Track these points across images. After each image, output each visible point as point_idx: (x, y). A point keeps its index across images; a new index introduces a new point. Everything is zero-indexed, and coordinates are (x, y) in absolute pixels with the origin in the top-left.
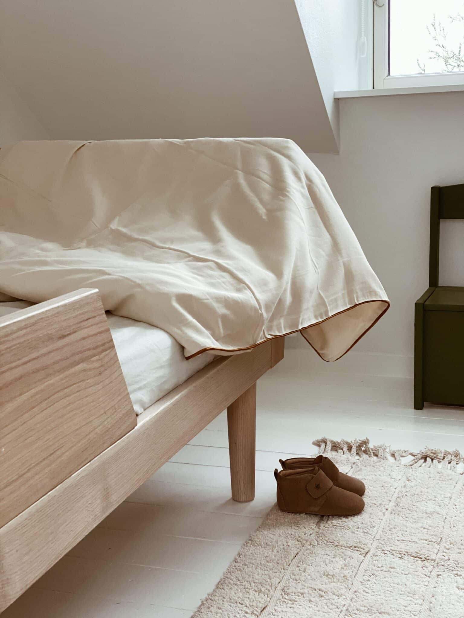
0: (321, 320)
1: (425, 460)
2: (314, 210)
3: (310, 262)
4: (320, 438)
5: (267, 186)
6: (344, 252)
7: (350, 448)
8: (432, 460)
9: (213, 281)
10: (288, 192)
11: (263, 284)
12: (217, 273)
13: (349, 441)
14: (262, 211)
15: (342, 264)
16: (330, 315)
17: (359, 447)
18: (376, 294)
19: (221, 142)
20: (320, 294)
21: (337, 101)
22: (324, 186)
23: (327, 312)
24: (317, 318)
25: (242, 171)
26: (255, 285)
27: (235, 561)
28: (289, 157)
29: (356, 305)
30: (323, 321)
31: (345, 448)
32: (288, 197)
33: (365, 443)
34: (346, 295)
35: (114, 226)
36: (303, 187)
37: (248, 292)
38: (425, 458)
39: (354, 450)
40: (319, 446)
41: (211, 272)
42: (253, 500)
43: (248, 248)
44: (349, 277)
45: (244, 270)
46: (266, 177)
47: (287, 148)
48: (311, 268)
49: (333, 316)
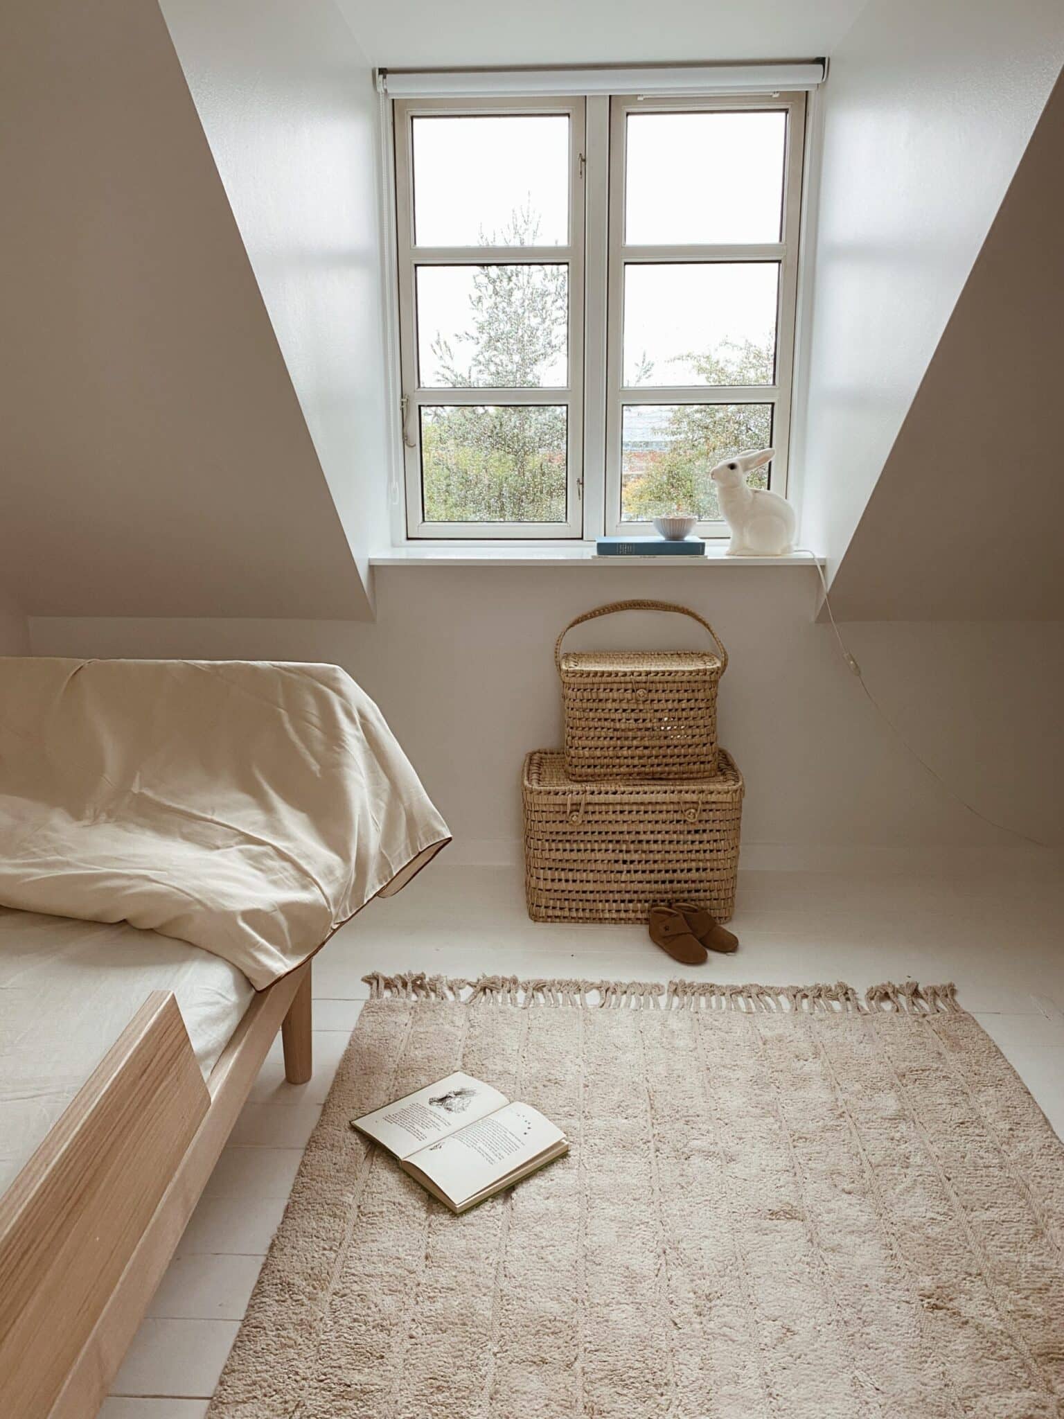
0: (385, 884)
1: (485, 993)
2: (370, 752)
3: (371, 820)
4: (369, 973)
5: (317, 733)
6: (405, 797)
7: (405, 985)
8: (491, 991)
9: (274, 877)
10: (343, 741)
11: (330, 871)
12: (277, 864)
13: (402, 974)
14: (316, 767)
15: (403, 813)
16: (395, 874)
17: (414, 982)
18: (439, 833)
19: (255, 669)
20: (381, 853)
21: (372, 568)
22: (379, 720)
23: (391, 872)
24: (381, 883)
25: (287, 710)
26: (320, 877)
27: (300, 1173)
28: (339, 693)
29: (420, 853)
30: (388, 885)
31: (400, 986)
32: (343, 747)
33: (421, 978)
34: (409, 845)
35: (136, 789)
36: (357, 729)
37: (316, 889)
38: (484, 989)
39: (410, 986)
40: (371, 984)
41: (270, 863)
42: (309, 1078)
43: (303, 816)
44: (411, 821)
45: (307, 857)
46: (315, 720)
47: (336, 679)
48: (372, 828)
49: (397, 874)
